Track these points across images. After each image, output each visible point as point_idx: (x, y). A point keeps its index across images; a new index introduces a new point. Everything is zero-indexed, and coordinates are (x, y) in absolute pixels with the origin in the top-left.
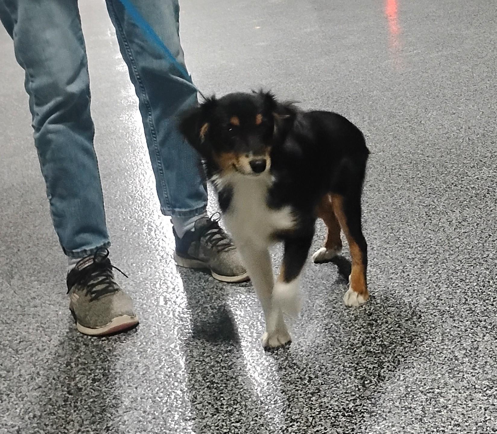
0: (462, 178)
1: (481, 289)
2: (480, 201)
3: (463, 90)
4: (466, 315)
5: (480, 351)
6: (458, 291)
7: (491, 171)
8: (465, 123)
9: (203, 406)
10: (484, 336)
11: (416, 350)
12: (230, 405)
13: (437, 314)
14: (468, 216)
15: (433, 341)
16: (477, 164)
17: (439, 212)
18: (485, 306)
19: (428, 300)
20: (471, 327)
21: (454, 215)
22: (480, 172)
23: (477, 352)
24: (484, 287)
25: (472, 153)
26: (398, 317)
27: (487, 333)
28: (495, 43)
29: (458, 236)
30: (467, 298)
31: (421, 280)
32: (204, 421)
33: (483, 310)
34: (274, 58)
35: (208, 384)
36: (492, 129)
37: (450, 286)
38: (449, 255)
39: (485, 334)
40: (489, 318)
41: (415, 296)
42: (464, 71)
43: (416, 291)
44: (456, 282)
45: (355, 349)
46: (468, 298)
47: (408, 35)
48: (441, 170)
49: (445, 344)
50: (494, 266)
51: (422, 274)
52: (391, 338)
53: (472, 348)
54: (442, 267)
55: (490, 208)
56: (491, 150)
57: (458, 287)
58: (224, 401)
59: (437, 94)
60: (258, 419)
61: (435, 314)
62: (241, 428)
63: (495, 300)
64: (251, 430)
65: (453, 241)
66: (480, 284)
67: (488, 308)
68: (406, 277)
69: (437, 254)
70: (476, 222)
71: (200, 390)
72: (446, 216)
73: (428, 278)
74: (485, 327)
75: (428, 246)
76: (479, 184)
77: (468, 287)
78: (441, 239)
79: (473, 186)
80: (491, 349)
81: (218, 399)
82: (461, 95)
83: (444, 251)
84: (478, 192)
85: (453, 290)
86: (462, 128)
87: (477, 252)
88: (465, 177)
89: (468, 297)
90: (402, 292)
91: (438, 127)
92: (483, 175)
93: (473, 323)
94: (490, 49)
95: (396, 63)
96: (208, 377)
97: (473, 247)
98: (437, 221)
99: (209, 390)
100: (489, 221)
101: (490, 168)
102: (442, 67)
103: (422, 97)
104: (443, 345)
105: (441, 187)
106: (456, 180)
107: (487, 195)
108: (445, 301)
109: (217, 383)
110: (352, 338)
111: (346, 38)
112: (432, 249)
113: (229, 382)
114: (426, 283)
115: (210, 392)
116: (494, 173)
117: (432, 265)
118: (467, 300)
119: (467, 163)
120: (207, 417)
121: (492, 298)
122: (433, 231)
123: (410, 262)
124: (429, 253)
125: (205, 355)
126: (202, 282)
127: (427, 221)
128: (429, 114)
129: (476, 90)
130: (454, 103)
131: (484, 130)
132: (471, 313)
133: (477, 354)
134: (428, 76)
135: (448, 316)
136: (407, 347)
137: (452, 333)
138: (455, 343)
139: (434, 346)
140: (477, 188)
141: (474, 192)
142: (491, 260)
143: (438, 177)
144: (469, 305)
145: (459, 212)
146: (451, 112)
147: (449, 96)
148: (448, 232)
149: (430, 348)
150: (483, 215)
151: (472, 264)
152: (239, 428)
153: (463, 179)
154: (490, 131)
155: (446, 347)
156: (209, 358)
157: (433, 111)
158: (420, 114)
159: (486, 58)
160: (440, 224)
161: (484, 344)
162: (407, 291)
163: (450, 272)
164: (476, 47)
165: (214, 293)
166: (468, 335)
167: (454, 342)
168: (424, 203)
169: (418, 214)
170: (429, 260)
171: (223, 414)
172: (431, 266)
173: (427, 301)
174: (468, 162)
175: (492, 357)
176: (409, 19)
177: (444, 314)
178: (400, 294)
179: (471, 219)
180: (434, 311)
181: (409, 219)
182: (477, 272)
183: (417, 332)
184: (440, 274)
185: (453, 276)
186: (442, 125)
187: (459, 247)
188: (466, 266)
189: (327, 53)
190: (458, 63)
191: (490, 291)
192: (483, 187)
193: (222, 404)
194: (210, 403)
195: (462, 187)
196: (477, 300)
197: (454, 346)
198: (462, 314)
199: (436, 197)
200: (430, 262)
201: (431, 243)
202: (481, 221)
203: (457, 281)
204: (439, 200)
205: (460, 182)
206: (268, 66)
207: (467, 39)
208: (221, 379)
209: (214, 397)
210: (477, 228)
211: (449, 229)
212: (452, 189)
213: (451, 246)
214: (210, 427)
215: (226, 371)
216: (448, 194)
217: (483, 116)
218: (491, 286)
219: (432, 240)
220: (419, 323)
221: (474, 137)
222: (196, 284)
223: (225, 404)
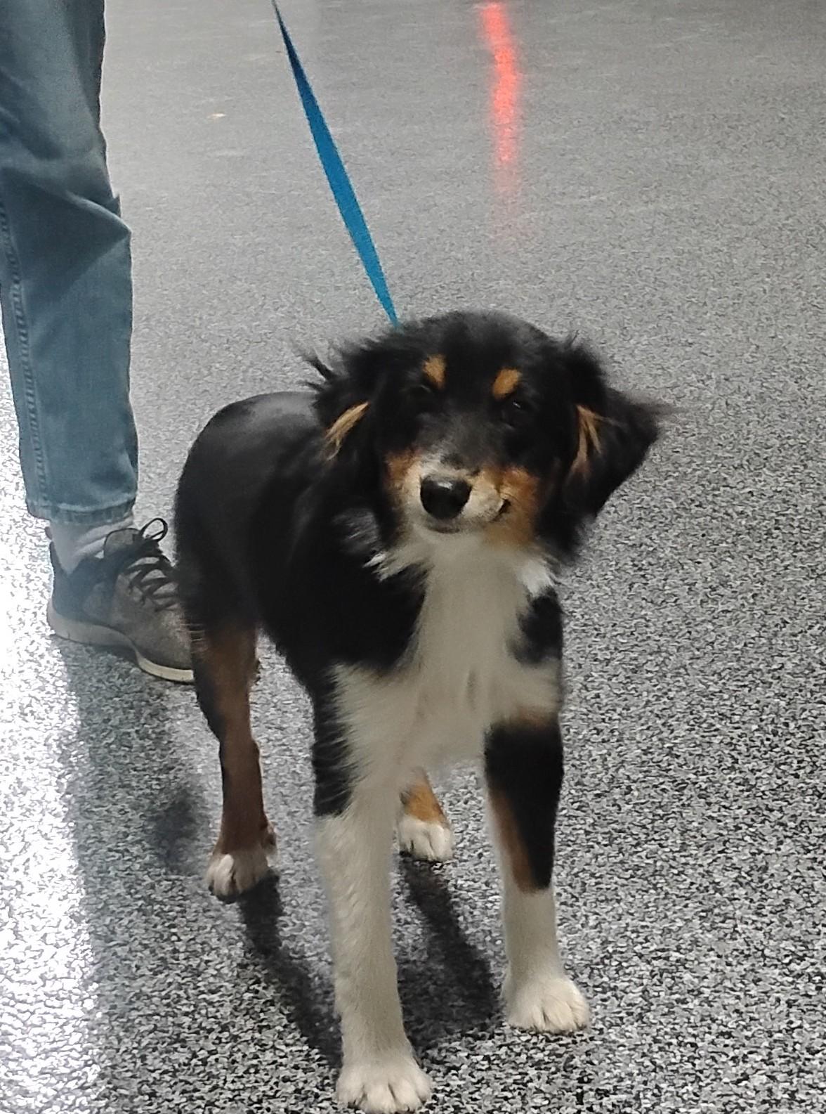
0: (713, 489)
1: (768, 739)
2: (758, 545)
3: (709, 293)
4: (737, 793)
5: (772, 875)
6: (716, 741)
7: (782, 479)
8: (716, 366)
9: (130, 951)
10: (781, 843)
11: (622, 862)
12: (195, 954)
13: (668, 788)
14: (732, 576)
15: (661, 845)
16: (748, 461)
17: (662, 561)
18: (779, 778)
19: (645, 754)
20: (748, 821)
21: (699, 570)
22: (757, 479)
23: (765, 876)
24: (775, 735)
25: (736, 436)
26: (579, 787)
27: (786, 837)
28: (780, 193)
29: (709, 618)
30: (736, 756)
31: (628, 709)
32: (135, 984)
33: (775, 786)
34: (261, 186)
35: (140, 903)
36: (781, 385)
37: (696, 728)
38: (692, 659)
39: (782, 838)
40: (790, 804)
41: (616, 744)
42: (710, 250)
43: (616, 733)
44: (712, 721)
45: (480, 851)
46: (738, 757)
47: (575, 159)
48: (665, 469)
49: (691, 855)
50: (797, 692)
51: (629, 697)
52: (562, 834)
53: (752, 869)
54: (677, 684)
55: (782, 561)
56: (779, 432)
57: (715, 730)
58: (180, 943)
59: (648, 297)
60: (260, 989)
61: (663, 786)
62: (222, 1006)
63: (802, 765)
64: (244, 1012)
65: (698, 628)
66: (765, 728)
67: (786, 782)
68: (593, 701)
69: (664, 654)
70: (751, 591)
71: (123, 916)
72: (681, 571)
73: (645, 707)
74: (781, 824)
75: (641, 634)
76: (754, 507)
77: (739, 732)
78: (669, 622)
79: (740, 509)
80: (798, 874)
81: (165, 937)
82: (705, 304)
83: (678, 649)
84: (754, 523)
85: (703, 736)
86: (709, 378)
87: (756, 656)
88: (722, 489)
89: (740, 754)
90: (585, 732)
91: (655, 372)
92: (764, 486)
93: (752, 812)
94: (770, 205)
95: (548, 220)
96: (139, 888)
97: (745, 645)
98: (660, 581)
99: (144, 918)
100: (781, 589)
101: (778, 473)
102: (657, 237)
103: (614, 302)
104: (685, 856)
105: (666, 507)
106: (700, 492)
107: (773, 531)
108: (685, 759)
109: (161, 903)
110: (472, 825)
111: (427, 155)
112: (652, 643)
113: (188, 902)
114: (640, 718)
115: (146, 921)
116: (790, 485)
117: (652, 678)
118: (736, 761)
119: (725, 458)
120: (142, 976)
121: (795, 761)
122: (652, 602)
123: (599, 668)
124: (645, 651)
125: (130, 838)
126: (114, 677)
127: (637, 580)
128: (632, 341)
129: (740, 295)
130: (690, 322)
131: (762, 386)
132: (747, 791)
133: (766, 882)
134: (627, 256)
135: (693, 793)
136: (602, 854)
137: (705, 831)
138: (714, 855)
139: (664, 857)
140: (750, 513)
141: (743, 522)
142: (789, 676)
143: (658, 483)
144: (741, 772)
145: (711, 564)
146: (683, 340)
147: (677, 303)
148: (687, 608)
149: (655, 862)
150: (766, 577)
151: (746, 683)
152: (217, 1004)
153: (717, 493)
154: (776, 390)
155: (692, 862)
156: (140, 846)
157: (641, 336)
158: (610, 340)
159: (760, 226)
160: (666, 588)
161: (780, 861)
162: (595, 732)
163: (695, 695)
164: (736, 199)
165: (143, 703)
166: (743, 839)
167: (710, 852)
168: (627, 538)
169: (614, 563)
170: (645, 667)
171: (179, 972)
172: (650, 679)
173: (644, 758)
174: (727, 455)
175: (801, 892)
176: (575, 123)
177: (684, 788)
178: (581, 737)
179: (738, 583)
180: (661, 780)
181: (593, 573)
182: (758, 702)
183: (623, 824)
184: (672, 699)
185: (703, 707)
186: (663, 368)
187: (713, 643)
188: (732, 686)
189: (385, 185)
190: (694, 231)
191: (789, 745)
192: (765, 513)
193: (175, 951)
194: (146, 946)
195: (715, 511)
196: (760, 762)
197: (710, 860)
198: (727, 792)
199: (655, 527)
200: (648, 672)
201: (648, 630)
202: (762, 589)
203: (713, 718)
204: (662, 535)
205: (710, 498)
206: (248, 204)
207: (714, 178)
208: (170, 894)
209: (156, 932)
210: (754, 604)
211: (689, 602)
212: (693, 512)
213: (695, 639)
214: (149, 998)
215: (182, 878)
216: (684, 524)
217: (758, 355)
218: (793, 734)
219: (650, 624)
220: (627, 803)
221: (737, 399)
222: (99, 681)
223: (181, 950)
